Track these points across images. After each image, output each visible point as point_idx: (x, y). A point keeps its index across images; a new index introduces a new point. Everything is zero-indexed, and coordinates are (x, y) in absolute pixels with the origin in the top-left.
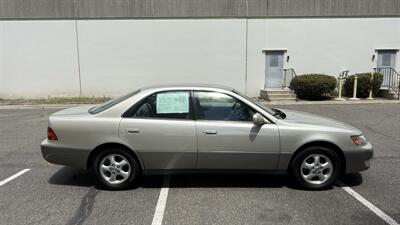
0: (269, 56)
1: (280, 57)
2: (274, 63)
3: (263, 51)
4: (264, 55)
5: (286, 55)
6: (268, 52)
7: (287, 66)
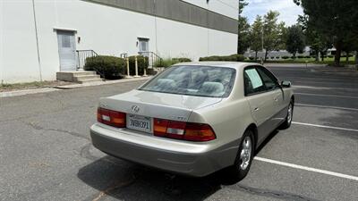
0: (60, 36)
1: (71, 37)
2: (66, 44)
3: (55, 30)
4: (55, 33)
5: (77, 36)
6: (59, 32)
7: (78, 47)
